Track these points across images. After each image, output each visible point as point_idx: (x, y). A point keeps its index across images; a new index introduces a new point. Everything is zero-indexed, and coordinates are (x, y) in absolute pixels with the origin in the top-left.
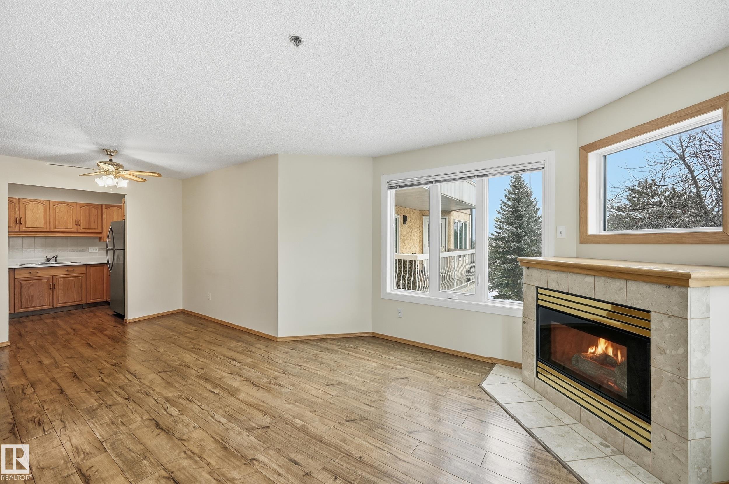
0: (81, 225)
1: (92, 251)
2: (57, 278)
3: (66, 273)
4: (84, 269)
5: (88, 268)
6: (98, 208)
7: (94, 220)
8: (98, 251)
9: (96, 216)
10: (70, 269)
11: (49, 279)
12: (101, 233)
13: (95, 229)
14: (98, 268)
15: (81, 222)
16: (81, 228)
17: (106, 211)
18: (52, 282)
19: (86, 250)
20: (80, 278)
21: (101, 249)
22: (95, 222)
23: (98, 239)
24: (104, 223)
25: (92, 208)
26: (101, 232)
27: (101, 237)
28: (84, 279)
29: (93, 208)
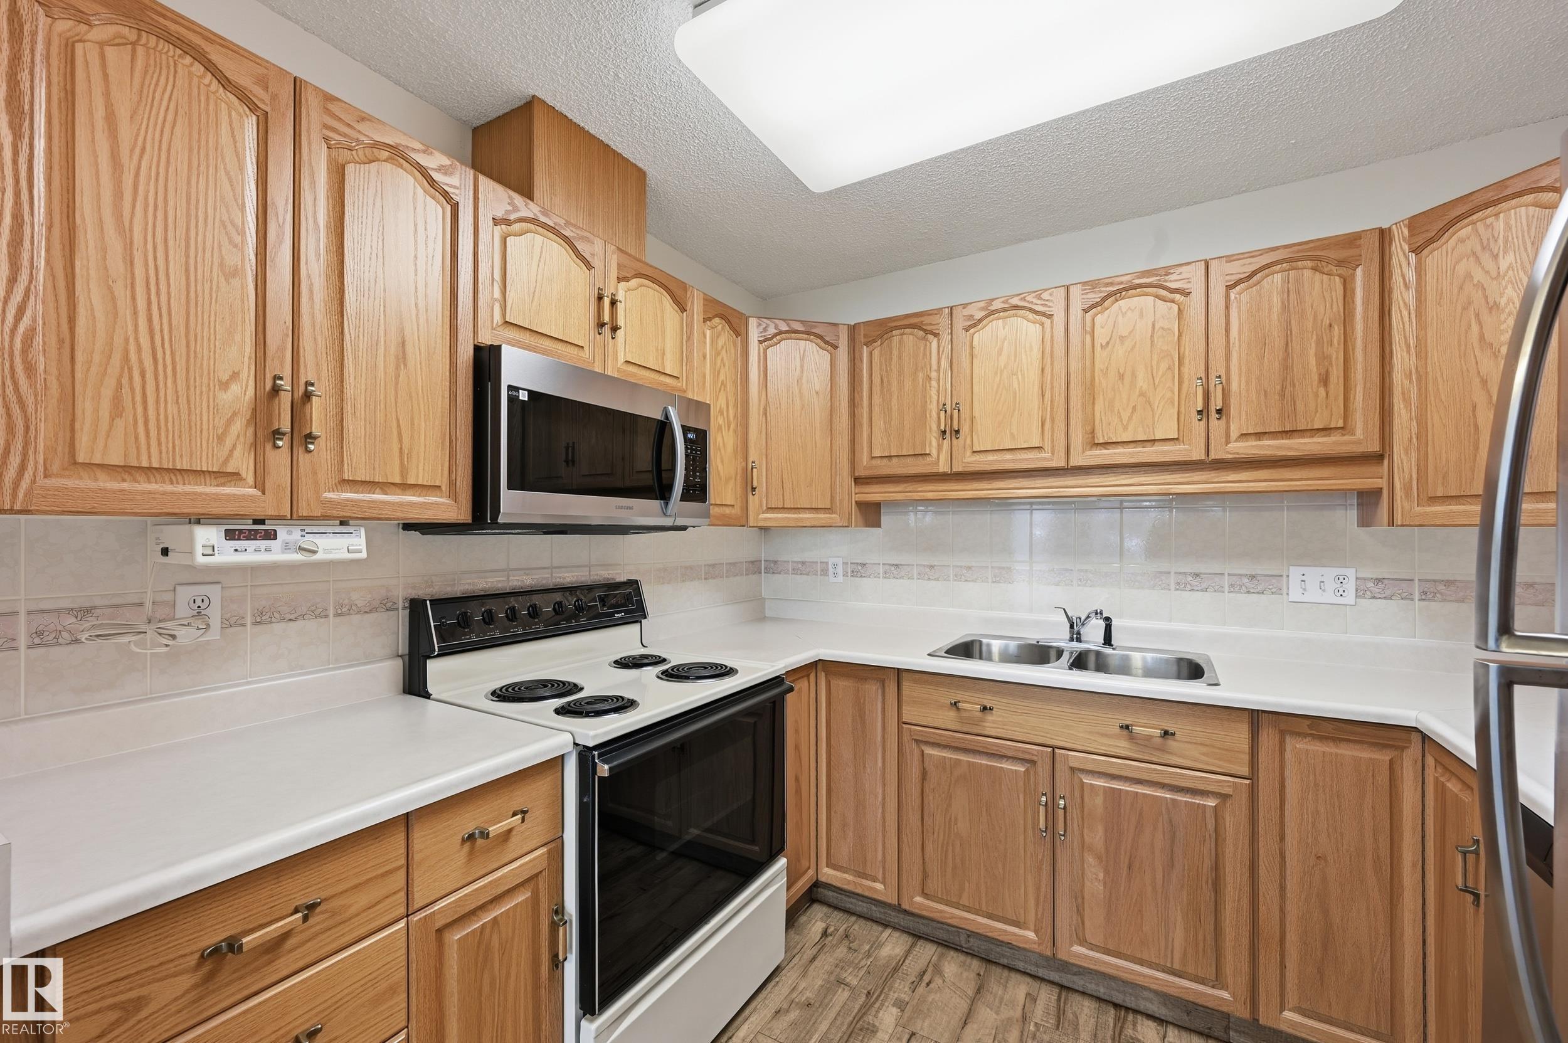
0: (1233, 411)
1: (1313, 595)
2: (1072, 769)
3: (1122, 746)
4: (1240, 735)
5: (1268, 739)
6: (1348, 264)
7: (1323, 358)
8: (1350, 598)
9: (1337, 331)
10: (1147, 727)
11: (1034, 763)
12: (1378, 458)
13: (1326, 430)
14: (1347, 752)
15: (1234, 386)
16: (1234, 434)
17: (1420, 270)
18: (1047, 789)
19: (1274, 585)
20: (1211, 803)
21: (1379, 581)
22: (1325, 380)
23: (1353, 514)
24: (1398, 377)
25: (1307, 273)
26: (1376, 448)
27: (1378, 492)
28: (1234, 820)
29: (1315, 269)
